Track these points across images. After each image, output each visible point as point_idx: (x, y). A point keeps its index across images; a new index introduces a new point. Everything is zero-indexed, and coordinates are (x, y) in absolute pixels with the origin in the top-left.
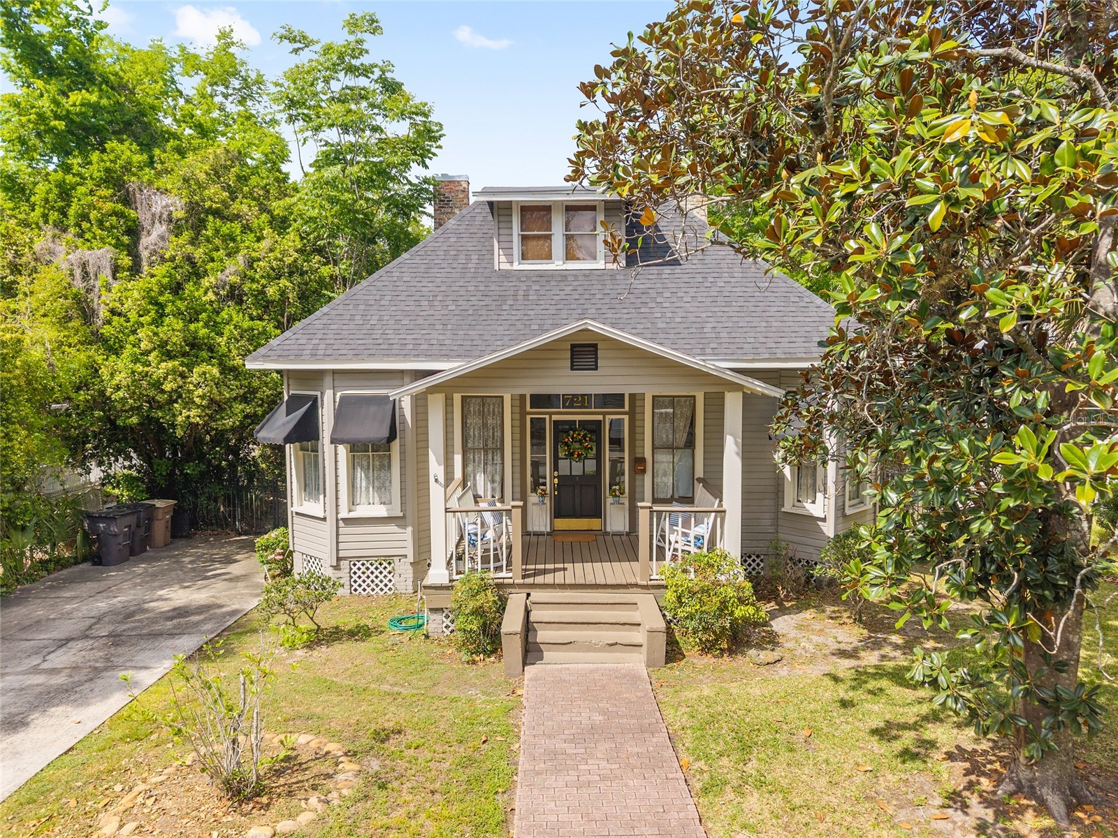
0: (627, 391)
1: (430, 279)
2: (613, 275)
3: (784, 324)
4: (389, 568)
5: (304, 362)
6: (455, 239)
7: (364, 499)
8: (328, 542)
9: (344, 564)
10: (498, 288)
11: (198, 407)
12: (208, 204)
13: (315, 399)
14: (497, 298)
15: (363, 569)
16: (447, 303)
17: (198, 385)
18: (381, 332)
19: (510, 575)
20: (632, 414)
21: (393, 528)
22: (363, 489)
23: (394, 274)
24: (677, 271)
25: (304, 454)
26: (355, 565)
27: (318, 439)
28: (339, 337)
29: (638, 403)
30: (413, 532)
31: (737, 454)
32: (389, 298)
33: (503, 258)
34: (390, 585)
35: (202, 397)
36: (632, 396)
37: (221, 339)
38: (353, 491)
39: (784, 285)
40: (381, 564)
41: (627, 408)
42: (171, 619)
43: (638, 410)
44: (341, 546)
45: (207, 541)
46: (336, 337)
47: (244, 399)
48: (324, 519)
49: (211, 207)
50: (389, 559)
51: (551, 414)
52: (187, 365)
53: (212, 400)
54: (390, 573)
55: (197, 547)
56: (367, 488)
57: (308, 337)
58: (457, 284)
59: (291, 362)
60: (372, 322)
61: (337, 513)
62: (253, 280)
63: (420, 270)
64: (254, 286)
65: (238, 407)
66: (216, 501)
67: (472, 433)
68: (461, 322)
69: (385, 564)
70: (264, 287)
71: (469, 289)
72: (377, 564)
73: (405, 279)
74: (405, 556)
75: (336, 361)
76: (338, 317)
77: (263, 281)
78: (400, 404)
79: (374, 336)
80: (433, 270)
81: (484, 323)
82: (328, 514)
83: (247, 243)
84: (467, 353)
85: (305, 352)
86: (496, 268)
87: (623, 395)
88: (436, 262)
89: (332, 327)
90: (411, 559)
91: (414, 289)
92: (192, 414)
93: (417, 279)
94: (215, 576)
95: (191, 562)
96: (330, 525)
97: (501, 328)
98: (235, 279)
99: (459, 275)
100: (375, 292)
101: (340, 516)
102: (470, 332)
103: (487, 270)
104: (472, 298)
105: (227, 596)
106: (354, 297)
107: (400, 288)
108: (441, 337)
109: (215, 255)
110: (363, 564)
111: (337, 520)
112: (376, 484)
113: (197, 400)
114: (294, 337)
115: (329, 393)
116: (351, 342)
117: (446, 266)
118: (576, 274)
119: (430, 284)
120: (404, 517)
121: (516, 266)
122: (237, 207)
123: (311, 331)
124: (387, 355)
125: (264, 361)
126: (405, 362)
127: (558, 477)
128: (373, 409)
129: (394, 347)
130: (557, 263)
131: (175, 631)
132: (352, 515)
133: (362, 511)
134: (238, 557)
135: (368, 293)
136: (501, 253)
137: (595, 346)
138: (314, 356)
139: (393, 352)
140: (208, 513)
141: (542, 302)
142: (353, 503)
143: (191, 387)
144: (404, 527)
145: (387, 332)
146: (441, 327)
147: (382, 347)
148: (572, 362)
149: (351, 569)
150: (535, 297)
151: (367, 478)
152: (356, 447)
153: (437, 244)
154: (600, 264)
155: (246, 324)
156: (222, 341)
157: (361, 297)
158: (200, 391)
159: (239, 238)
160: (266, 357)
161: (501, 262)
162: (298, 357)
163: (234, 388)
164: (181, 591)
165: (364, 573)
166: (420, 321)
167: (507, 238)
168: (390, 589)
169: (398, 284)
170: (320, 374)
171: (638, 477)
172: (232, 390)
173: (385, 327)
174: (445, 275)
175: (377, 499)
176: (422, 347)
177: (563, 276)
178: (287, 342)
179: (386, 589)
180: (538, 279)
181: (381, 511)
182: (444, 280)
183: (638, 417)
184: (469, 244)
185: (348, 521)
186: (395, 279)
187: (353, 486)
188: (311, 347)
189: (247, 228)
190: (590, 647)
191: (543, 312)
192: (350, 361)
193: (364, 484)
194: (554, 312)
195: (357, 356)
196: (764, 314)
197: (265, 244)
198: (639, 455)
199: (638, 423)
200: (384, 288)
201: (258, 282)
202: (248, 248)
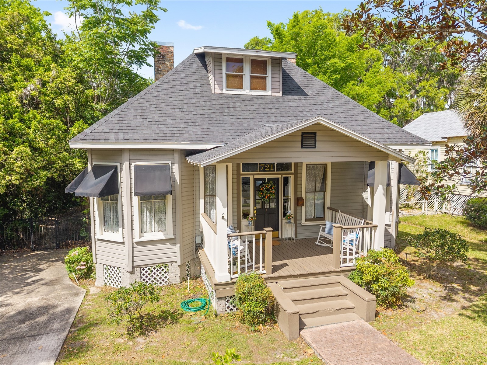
0: (293, 161)
1: (176, 96)
2: (277, 98)
3: (368, 127)
4: (165, 270)
5: (111, 143)
6: (184, 75)
7: (148, 229)
8: (126, 257)
9: (137, 270)
10: (217, 103)
11: (17, 173)
12: (9, 46)
13: (116, 168)
14: (219, 108)
15: (149, 272)
16: (191, 110)
17: (16, 160)
18: (156, 126)
19: (265, 272)
20: (296, 174)
21: (168, 246)
22: (148, 223)
23: (154, 92)
24: (308, 98)
25: (103, 203)
26: (143, 270)
27: (118, 193)
28: (130, 128)
29: (299, 168)
30: (180, 247)
31: (384, 194)
32: (155, 106)
33: (217, 87)
34: (166, 280)
35: (20, 167)
36: (296, 164)
37: (29, 130)
38: (142, 223)
39: (359, 108)
40: (160, 268)
41: (293, 171)
42: (23, 321)
43: (299, 172)
44: (135, 259)
45: (13, 257)
46: (128, 128)
47: (44, 168)
48: (123, 243)
49: (11, 48)
50: (165, 265)
51: (254, 175)
52: (7, 147)
53: (26, 169)
54: (166, 272)
55: (8, 262)
56: (151, 222)
57: (110, 128)
58: (193, 100)
59: (102, 143)
60: (148, 120)
61: (132, 239)
62: (45, 95)
63: (169, 91)
64: (47, 98)
65: (43, 173)
66: (17, 231)
67: (208, 187)
68: (203, 122)
69: (163, 268)
70: (53, 99)
71: (201, 103)
72: (157, 268)
73: (161, 96)
74: (176, 262)
75: (133, 143)
76: (126, 116)
77: (52, 96)
78: (172, 171)
79: (152, 128)
80: (176, 92)
81: (216, 122)
82: (126, 240)
83: (40, 72)
84: (213, 140)
85: (110, 137)
86: (213, 92)
87: (291, 163)
88: (177, 87)
89: (124, 122)
90: (179, 263)
91: (169, 102)
92: (13, 178)
93: (169, 96)
94: (34, 282)
95: (10, 273)
96: (127, 248)
97: (226, 125)
98: (35, 93)
99: (192, 95)
100: (145, 103)
101: (135, 240)
102: (210, 127)
103: (208, 93)
104: (204, 108)
105: (53, 297)
106: (133, 105)
107: (159, 101)
108: (194, 130)
109: (17, 77)
110: (149, 269)
111: (133, 243)
112: (156, 219)
113: (17, 169)
114: (100, 128)
115: (126, 165)
116: (139, 131)
117: (183, 89)
118: (258, 97)
119: (177, 99)
120: (175, 239)
121: (224, 91)
122: (28, 49)
123: (110, 125)
124: (165, 140)
125: (83, 143)
126: (177, 144)
127: (256, 210)
128: (157, 173)
129: (168, 135)
130: (246, 91)
131: (33, 333)
132: (142, 239)
133: (148, 236)
134: (42, 267)
135: (140, 102)
136: (216, 84)
137: (315, 134)
138: (117, 140)
139: (168, 138)
140: (11, 239)
141: (244, 112)
142: (142, 232)
143: (12, 161)
144: (175, 244)
145: (160, 126)
146: (192, 124)
147: (160, 135)
148: (302, 143)
149: (141, 272)
150: (240, 109)
151: (151, 216)
152: (144, 197)
153: (175, 77)
154: (269, 93)
155: (45, 121)
156: (31, 132)
157: (137, 105)
158: (19, 163)
159: (34, 68)
160: (83, 140)
161: (215, 88)
162: (107, 140)
163: (40, 162)
164: (15, 297)
165: (149, 274)
166: (178, 120)
167: (220, 75)
168: (166, 282)
169: (158, 98)
170: (121, 151)
171: (299, 208)
172: (38, 163)
173: (158, 123)
174: (184, 94)
175: (157, 229)
176: (185, 135)
177: (251, 98)
178: (96, 131)
179: (163, 283)
180: (238, 99)
181: (160, 236)
182: (185, 97)
183: (299, 175)
184: (193, 78)
185: (139, 244)
186: (155, 95)
187: (142, 221)
188: (114, 134)
189: (38, 63)
190: (327, 313)
191: (247, 117)
192: (142, 143)
193: (148, 220)
194: (253, 117)
195: (146, 140)
196: (357, 122)
197: (52, 73)
198: (299, 196)
199: (299, 179)
200: (150, 100)
201: (49, 96)
202: (40, 74)
